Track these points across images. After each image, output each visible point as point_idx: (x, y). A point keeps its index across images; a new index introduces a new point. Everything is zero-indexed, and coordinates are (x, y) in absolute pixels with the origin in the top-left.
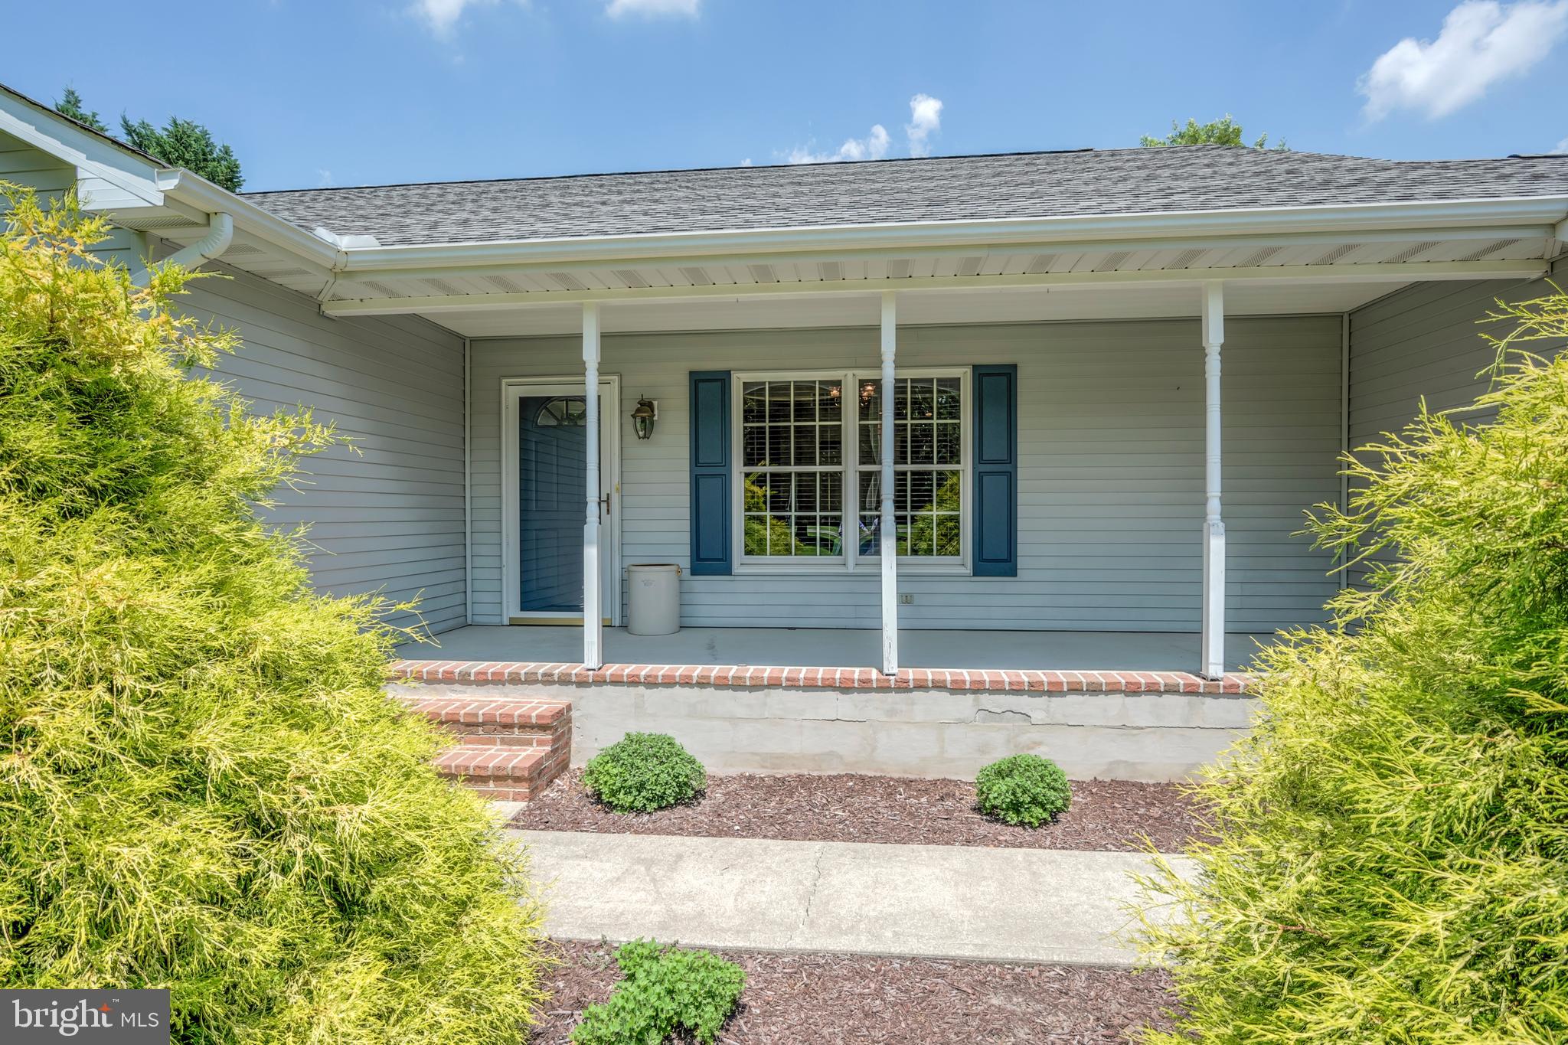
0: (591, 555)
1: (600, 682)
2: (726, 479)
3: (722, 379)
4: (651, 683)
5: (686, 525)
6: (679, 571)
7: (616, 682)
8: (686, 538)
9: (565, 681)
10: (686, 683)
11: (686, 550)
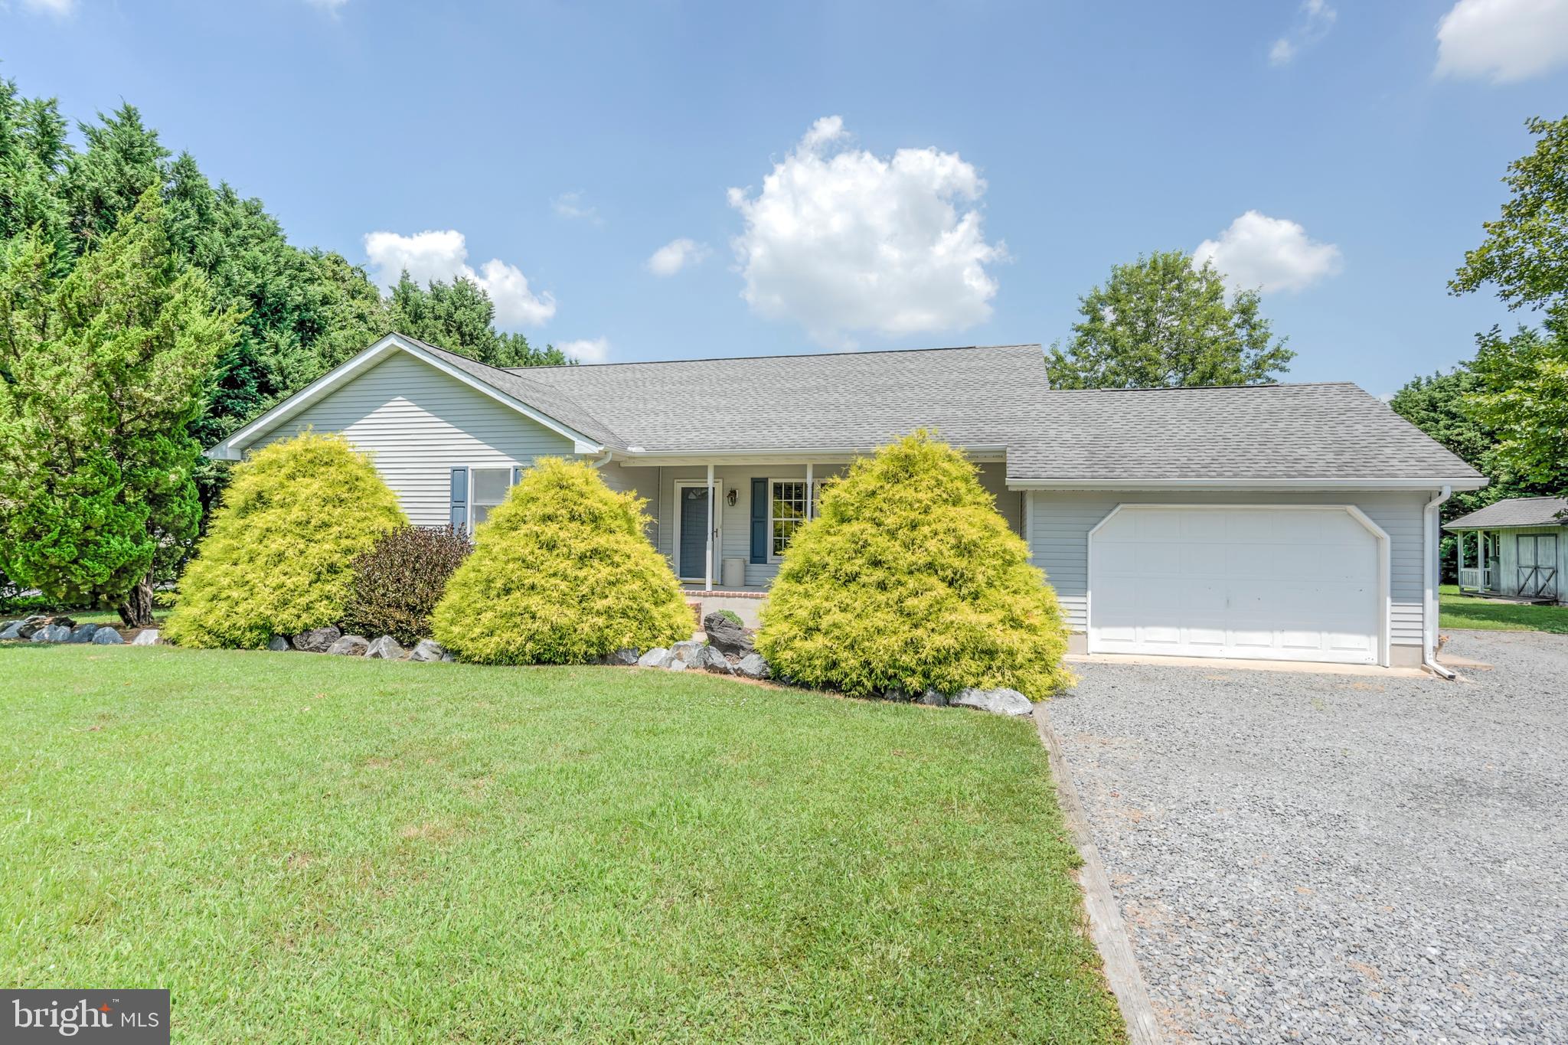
0: (709, 553)
1: (711, 596)
2: (765, 523)
3: (765, 481)
4: (728, 596)
5: (749, 542)
6: (745, 561)
7: (716, 596)
8: (749, 548)
9: (699, 595)
10: (740, 596)
11: (749, 553)
